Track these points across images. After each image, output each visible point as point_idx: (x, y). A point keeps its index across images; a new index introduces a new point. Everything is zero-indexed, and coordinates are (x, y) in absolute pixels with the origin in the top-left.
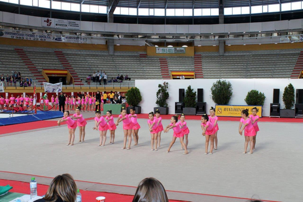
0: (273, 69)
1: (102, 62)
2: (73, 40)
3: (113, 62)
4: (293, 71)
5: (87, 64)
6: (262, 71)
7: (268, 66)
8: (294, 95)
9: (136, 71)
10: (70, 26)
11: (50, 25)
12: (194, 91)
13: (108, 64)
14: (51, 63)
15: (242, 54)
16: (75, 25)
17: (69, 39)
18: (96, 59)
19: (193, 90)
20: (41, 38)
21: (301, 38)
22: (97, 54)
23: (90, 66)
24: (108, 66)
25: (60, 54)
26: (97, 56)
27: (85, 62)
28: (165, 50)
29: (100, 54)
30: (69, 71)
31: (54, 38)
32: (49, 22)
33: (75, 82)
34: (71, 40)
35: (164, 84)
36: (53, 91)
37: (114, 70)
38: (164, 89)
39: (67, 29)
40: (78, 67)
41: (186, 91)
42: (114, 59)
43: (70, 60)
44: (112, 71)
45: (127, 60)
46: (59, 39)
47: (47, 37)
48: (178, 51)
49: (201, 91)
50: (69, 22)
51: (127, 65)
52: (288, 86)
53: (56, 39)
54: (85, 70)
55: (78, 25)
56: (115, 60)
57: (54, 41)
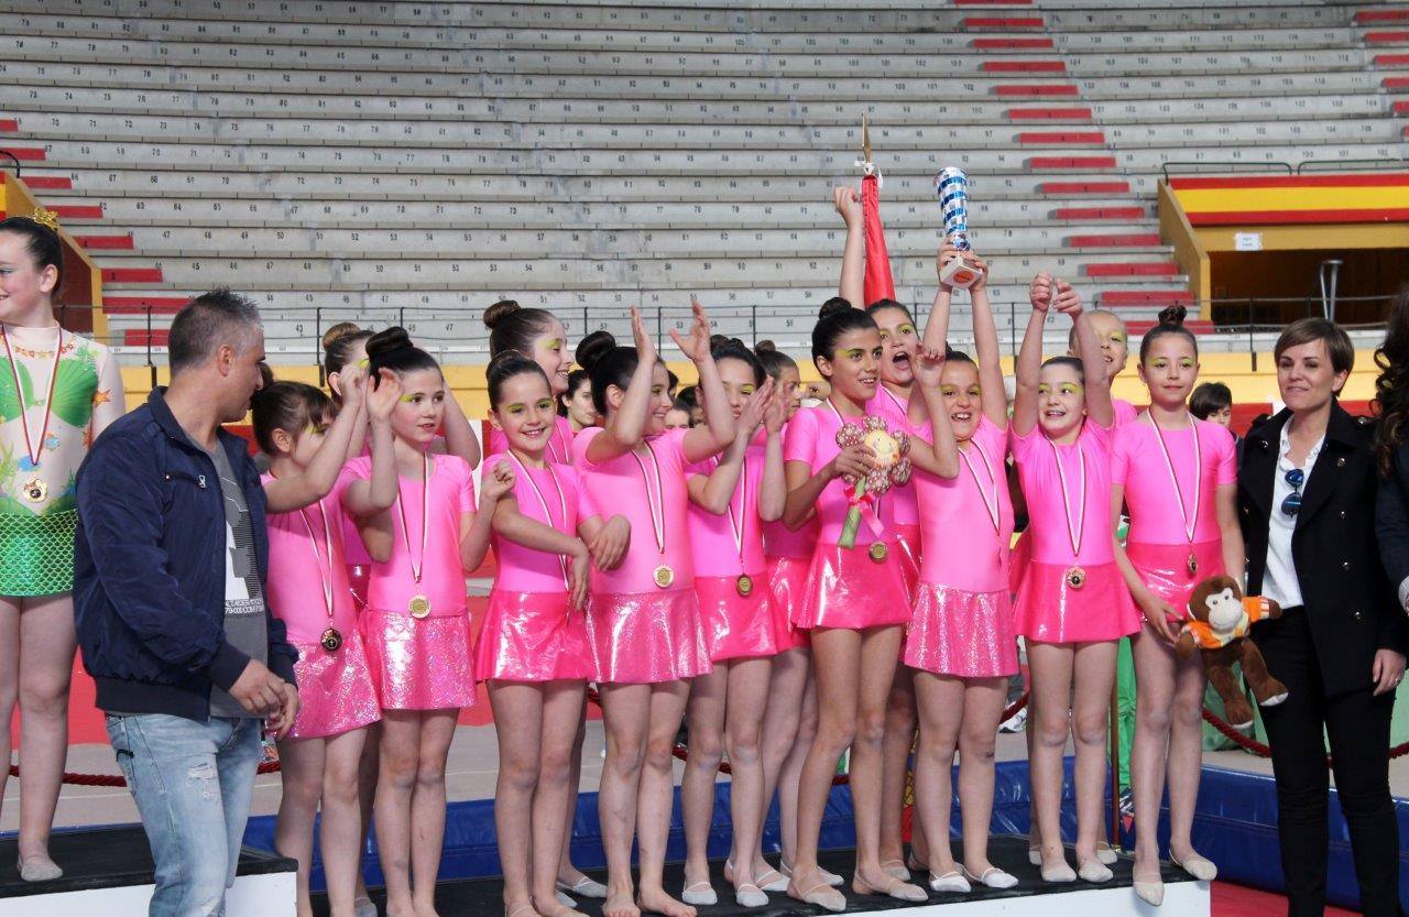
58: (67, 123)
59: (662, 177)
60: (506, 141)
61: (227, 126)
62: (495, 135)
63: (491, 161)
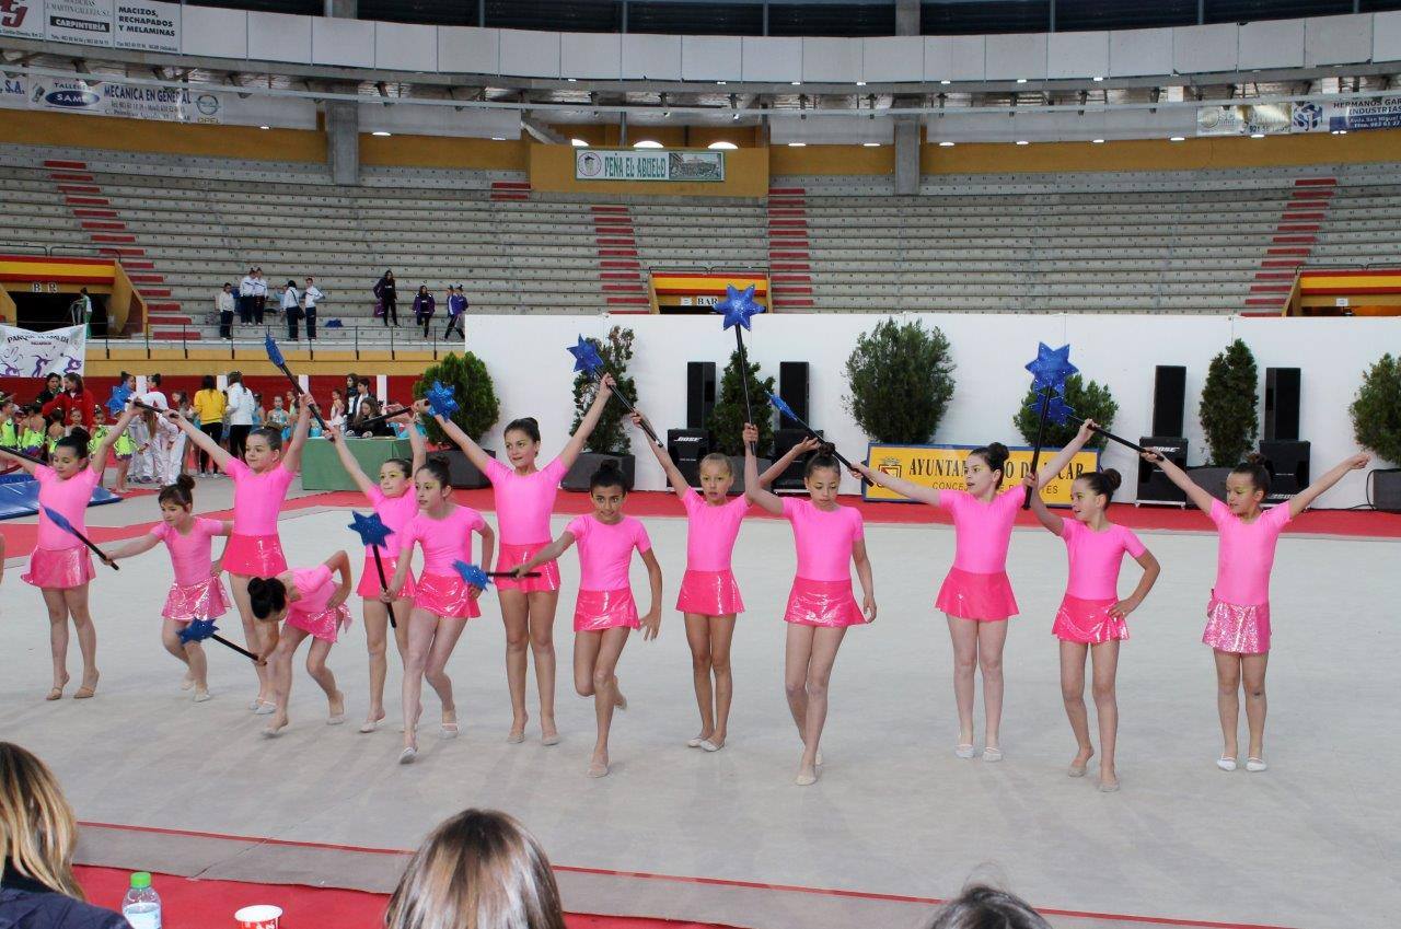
0: (1159, 264)
1: (297, 221)
2: (145, 103)
3: (353, 224)
4: (1258, 276)
5: (217, 229)
6: (1108, 277)
7: (1136, 252)
8: (1254, 399)
9: (471, 268)
10: (129, 29)
11: (18, 23)
12: (761, 377)
13: (329, 234)
14: (26, 221)
15: (1007, 189)
16: (153, 27)
17: (123, 100)
18: (268, 204)
19: (757, 368)
21: (1301, 116)
22: (270, 177)
23: (235, 243)
24: (330, 240)
25: (71, 178)
26: (271, 187)
27: (210, 218)
28: (624, 160)
29: (285, 177)
30: (124, 265)
31: (41, 92)
32: (13, 7)
33: (152, 321)
34: (134, 101)
35: (612, 337)
36: (39, 369)
37: (357, 265)
38: (613, 365)
39: (110, 45)
40: (172, 246)
41: (723, 374)
42: (361, 207)
43: (129, 209)
44: (347, 270)
45: (425, 214)
46: (68, 98)
47: (2, 85)
48: (687, 168)
49: (796, 376)
50: (122, 9)
51: (428, 236)
52: (1226, 353)
53: (52, 98)
54: (208, 261)
55: (166, 28)
56: (362, 213)
57: (43, 105)
61: (904, 252)
62: (1007, 254)
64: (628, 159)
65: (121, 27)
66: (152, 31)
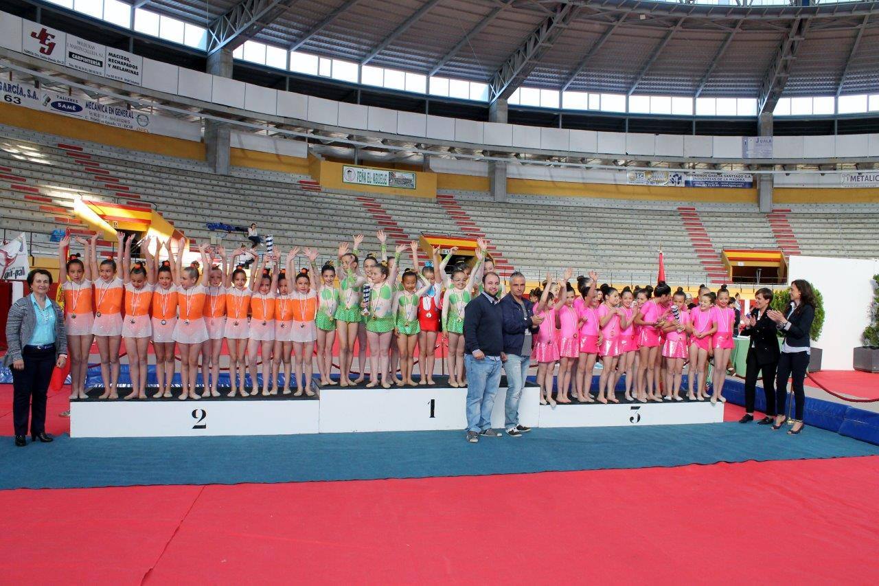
2: (108, 115)
5: (176, 195)
10: (114, 67)
11: (49, 52)
13: (235, 202)
16: (128, 68)
17: (95, 111)
20: (7, 93)
21: (673, 179)
23: (191, 204)
25: (78, 156)
31: (48, 100)
32: (47, 42)
34: (101, 113)
39: (103, 75)
42: (239, 188)
46: (64, 106)
47: (25, 92)
48: (397, 180)
50: (110, 54)
53: (55, 105)
55: (134, 70)
56: (242, 192)
57: (49, 108)
58: (490, 230)
59: (612, 245)
60: (581, 236)
61: (522, 231)
62: (578, 235)
63: (577, 240)
64: (368, 173)
65: (109, 65)
66: (127, 70)
